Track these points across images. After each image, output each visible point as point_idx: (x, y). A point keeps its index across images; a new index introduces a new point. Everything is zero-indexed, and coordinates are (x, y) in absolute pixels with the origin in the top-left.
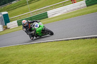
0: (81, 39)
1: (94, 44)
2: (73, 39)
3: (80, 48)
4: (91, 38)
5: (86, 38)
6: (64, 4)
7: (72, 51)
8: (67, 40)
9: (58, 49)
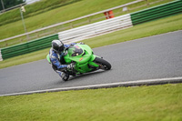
0: (121, 86)
1: (144, 96)
2: (107, 87)
3: (120, 104)
4: (140, 85)
5: (131, 85)
6: (90, 20)
7: (104, 109)
8: (95, 88)
9: (77, 104)
